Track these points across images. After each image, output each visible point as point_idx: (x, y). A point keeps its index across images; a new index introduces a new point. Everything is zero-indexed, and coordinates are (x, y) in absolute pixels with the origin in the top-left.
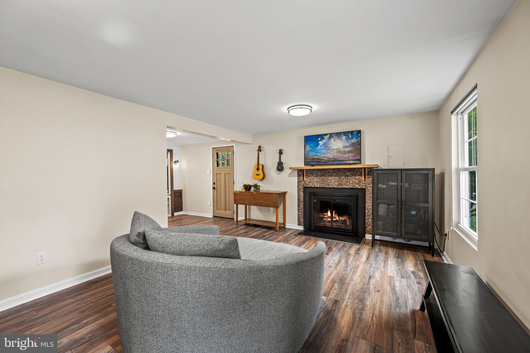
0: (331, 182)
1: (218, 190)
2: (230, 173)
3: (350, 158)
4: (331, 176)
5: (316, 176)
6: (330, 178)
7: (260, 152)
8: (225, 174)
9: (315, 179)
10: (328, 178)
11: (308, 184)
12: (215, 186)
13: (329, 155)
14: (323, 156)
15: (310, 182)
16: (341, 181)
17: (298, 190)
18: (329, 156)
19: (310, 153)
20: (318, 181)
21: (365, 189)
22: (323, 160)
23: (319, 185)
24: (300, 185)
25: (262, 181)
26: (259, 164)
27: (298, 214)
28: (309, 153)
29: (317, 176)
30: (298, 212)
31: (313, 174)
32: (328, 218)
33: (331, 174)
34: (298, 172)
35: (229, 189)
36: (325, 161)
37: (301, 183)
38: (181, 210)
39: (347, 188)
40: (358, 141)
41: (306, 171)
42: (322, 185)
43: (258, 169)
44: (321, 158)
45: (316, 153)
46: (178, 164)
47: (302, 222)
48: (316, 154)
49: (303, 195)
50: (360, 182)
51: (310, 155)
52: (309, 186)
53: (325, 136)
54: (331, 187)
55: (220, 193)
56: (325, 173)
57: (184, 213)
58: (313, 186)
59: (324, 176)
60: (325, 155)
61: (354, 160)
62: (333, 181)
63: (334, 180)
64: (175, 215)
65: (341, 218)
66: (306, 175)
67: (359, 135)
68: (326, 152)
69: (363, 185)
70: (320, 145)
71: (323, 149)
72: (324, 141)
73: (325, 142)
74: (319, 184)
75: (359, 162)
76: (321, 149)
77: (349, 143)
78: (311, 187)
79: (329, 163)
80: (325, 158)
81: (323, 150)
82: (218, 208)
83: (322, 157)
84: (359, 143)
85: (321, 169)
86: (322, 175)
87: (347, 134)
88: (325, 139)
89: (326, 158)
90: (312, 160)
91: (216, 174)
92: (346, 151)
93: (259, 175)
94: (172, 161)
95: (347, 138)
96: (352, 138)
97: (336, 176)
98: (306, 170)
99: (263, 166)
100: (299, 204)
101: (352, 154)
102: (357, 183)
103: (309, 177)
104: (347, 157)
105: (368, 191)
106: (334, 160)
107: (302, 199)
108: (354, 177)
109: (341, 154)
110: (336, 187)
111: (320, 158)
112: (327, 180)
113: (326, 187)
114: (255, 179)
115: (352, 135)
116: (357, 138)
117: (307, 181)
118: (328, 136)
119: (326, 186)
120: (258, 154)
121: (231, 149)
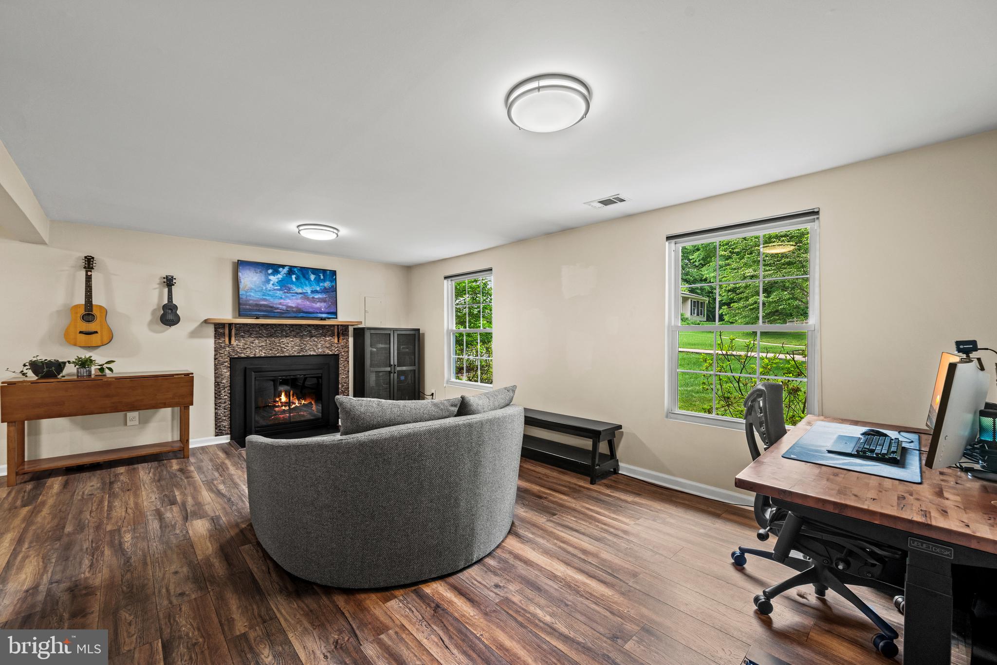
0: (287, 346)
3: (323, 309)
4: (286, 337)
5: (257, 337)
6: (285, 340)
9: (257, 341)
10: (281, 341)
11: (240, 352)
13: (288, 301)
14: (277, 301)
15: (244, 349)
16: (305, 344)
17: (215, 365)
18: (288, 303)
19: (252, 294)
20: (262, 346)
21: (338, 355)
22: (278, 308)
23: (265, 353)
24: (222, 353)
26: (92, 304)
27: (216, 413)
28: (248, 294)
29: (260, 337)
30: (216, 409)
31: (251, 334)
32: (282, 406)
33: (287, 334)
34: (215, 328)
36: (282, 311)
37: (223, 350)
39: (313, 355)
40: (333, 286)
41: (235, 327)
42: (271, 352)
43: (88, 318)
44: (275, 306)
45: (263, 295)
47: (225, 427)
48: (264, 297)
49: (228, 374)
50: (332, 346)
51: (250, 298)
52: (243, 355)
53: (282, 269)
54: (287, 354)
56: (276, 330)
58: (252, 356)
59: (273, 337)
60: (282, 301)
61: (328, 313)
62: (290, 345)
63: (293, 343)
65: (303, 402)
66: (235, 334)
67: (334, 277)
68: (283, 296)
69: (335, 350)
70: (272, 282)
71: (277, 290)
72: (280, 276)
73: (280, 279)
74: (264, 351)
75: (335, 317)
76: (275, 290)
77: (320, 286)
78: (248, 358)
79: (289, 315)
80: (281, 306)
81: (278, 292)
83: (276, 304)
84: (334, 290)
85: (268, 325)
86: (271, 335)
87: (317, 272)
88: (281, 273)
89: (283, 305)
90: (255, 308)
92: (316, 298)
93: (96, 332)
95: (317, 278)
96: (324, 280)
97: (295, 336)
98: (236, 324)
100: (220, 392)
101: (325, 304)
102: (327, 348)
103: (242, 339)
104: (318, 308)
105: (342, 358)
106: (297, 311)
107: (226, 381)
108: (323, 339)
109: (308, 303)
110: (295, 354)
111: (271, 305)
112: (279, 343)
113: (278, 355)
115: (323, 275)
116: (331, 282)
117: (237, 345)
118: (286, 269)
119: (278, 353)
120: (89, 277)
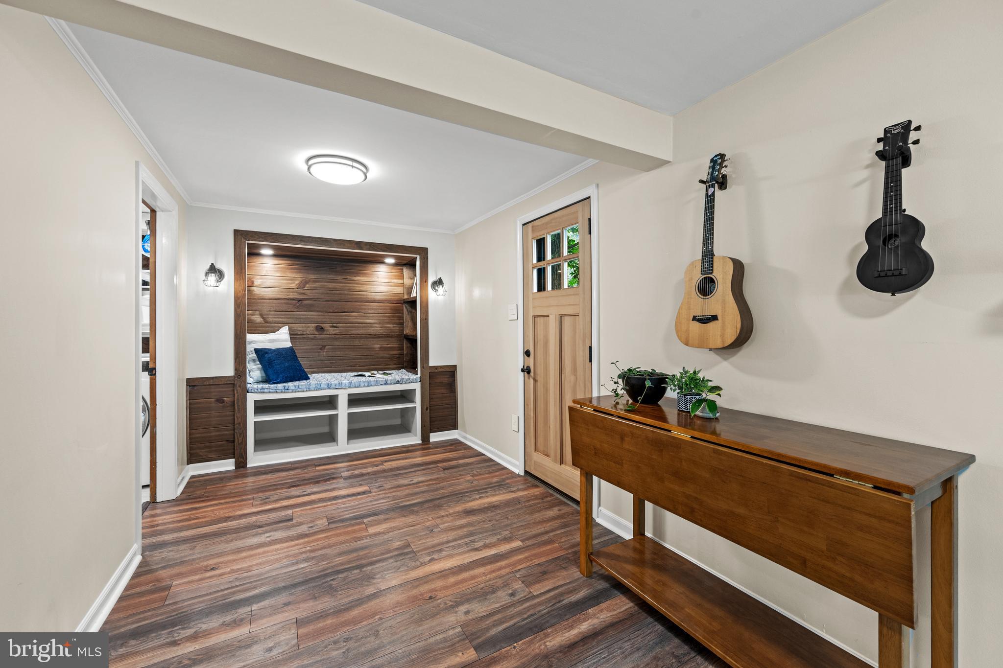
1: (538, 378)
2: (578, 315)
7: (719, 195)
8: (561, 316)
12: (530, 362)
25: (734, 354)
26: (713, 255)
35: (573, 378)
38: (454, 426)
43: (706, 287)
46: (440, 289)
55: (546, 390)
57: (459, 434)
64: (431, 440)
82: (541, 446)
91: (535, 317)
93: (715, 318)
94: (426, 281)
99: (739, 267)
114: (687, 344)
120: (710, 201)
121: (580, 214)
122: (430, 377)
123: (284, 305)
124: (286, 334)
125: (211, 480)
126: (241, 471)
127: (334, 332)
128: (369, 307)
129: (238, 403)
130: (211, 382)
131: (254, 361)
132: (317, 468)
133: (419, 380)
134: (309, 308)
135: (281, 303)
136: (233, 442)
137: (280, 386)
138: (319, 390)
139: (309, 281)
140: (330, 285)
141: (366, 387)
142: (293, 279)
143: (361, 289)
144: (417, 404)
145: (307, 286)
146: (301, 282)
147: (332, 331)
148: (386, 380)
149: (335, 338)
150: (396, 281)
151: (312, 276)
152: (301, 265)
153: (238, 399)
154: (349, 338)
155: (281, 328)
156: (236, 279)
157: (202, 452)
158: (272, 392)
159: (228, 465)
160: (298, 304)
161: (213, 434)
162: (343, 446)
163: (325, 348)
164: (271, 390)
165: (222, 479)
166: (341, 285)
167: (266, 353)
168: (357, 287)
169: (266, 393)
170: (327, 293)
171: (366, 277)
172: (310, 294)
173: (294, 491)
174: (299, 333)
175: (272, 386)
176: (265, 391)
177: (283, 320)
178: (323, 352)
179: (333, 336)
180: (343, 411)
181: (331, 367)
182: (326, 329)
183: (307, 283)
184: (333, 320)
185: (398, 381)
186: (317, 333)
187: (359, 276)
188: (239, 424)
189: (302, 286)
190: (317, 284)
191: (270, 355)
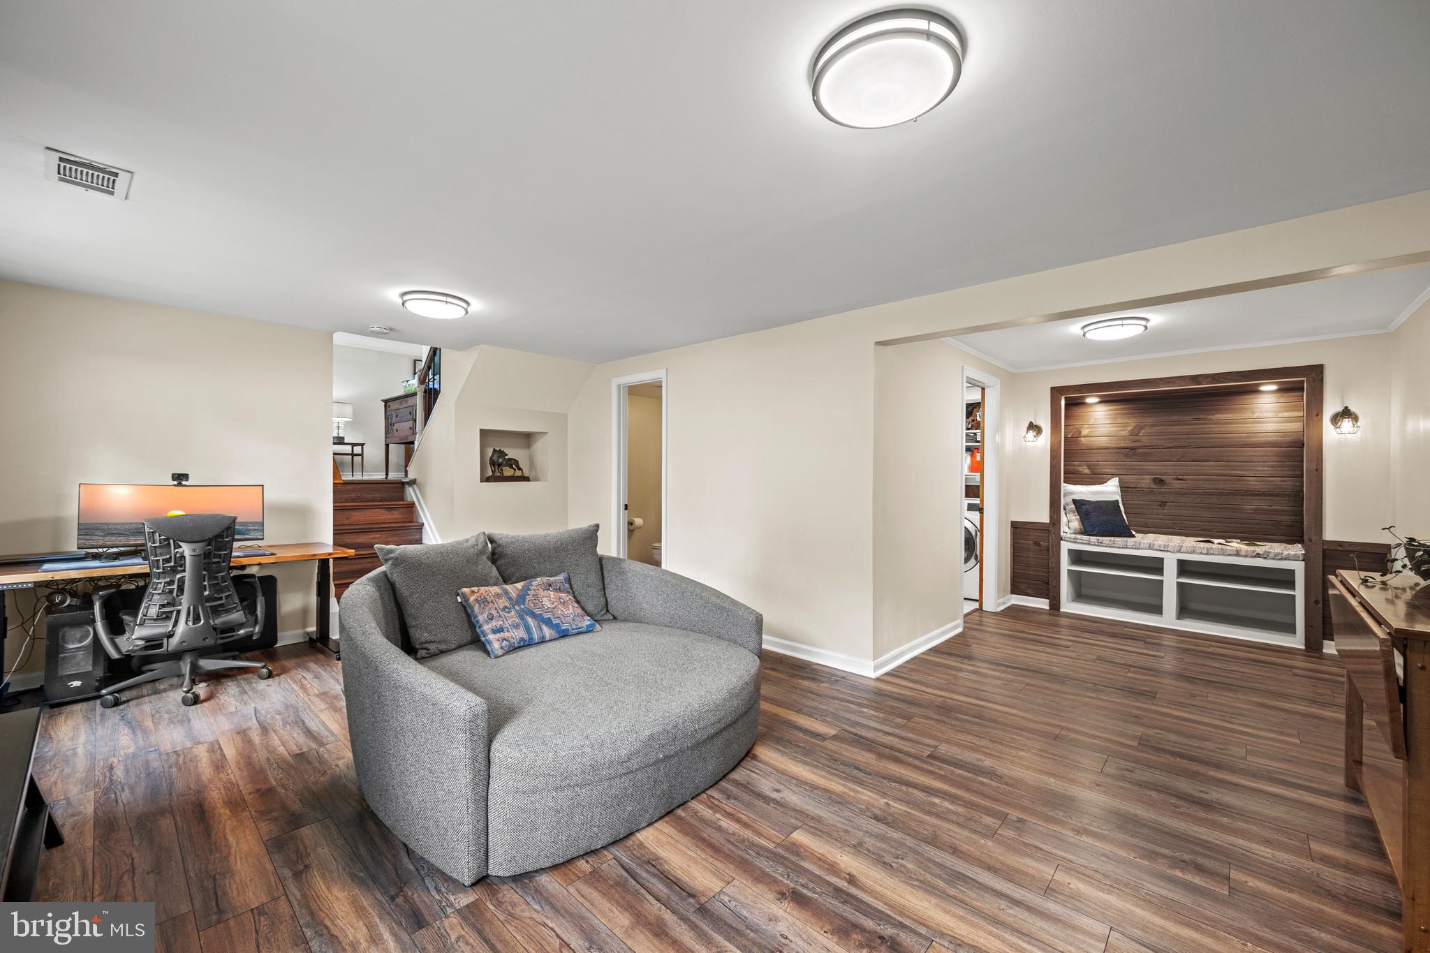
122: (1324, 557)
123: (1115, 455)
124: (1114, 486)
125: (1030, 611)
126: (1054, 612)
127: (1179, 486)
128: (1244, 454)
129: (1052, 548)
130: (1030, 526)
131: (1073, 512)
132: (1125, 629)
133: (1301, 558)
134: (1146, 458)
135: (1111, 453)
136: (1048, 583)
137: (1093, 539)
138: (1138, 549)
139: (1146, 426)
140: (1175, 429)
141: (1204, 554)
142: (1125, 426)
143: (1223, 429)
144: (1299, 593)
145: (1143, 431)
146: (1135, 427)
147: (1178, 485)
148: (1237, 550)
149: (1180, 494)
150: (1286, 414)
151: (1149, 420)
152: (1135, 409)
153: (1052, 545)
154: (1202, 495)
155: (1110, 479)
156: (1052, 433)
157: (1023, 587)
158: (1085, 544)
159: (1042, 604)
160: (1130, 453)
161: (1031, 573)
162: (1168, 619)
163: (1165, 505)
164: (1084, 542)
165: (1034, 612)
166: (1190, 427)
167: (1084, 504)
168: (1216, 428)
169: (1079, 543)
170: (1170, 439)
171: (1234, 413)
172: (1145, 440)
173: (1087, 635)
174: (1132, 486)
175: (1085, 537)
176: (1078, 541)
177: (1113, 471)
178: (1164, 509)
179: (1177, 490)
180: (1170, 579)
181: (1174, 529)
182: (1167, 481)
183: (1142, 428)
184: (1177, 471)
185: (1259, 554)
186: (1154, 486)
187: (1218, 413)
188: (1053, 568)
189: (1134, 433)
190: (1156, 428)
191: (1088, 507)
